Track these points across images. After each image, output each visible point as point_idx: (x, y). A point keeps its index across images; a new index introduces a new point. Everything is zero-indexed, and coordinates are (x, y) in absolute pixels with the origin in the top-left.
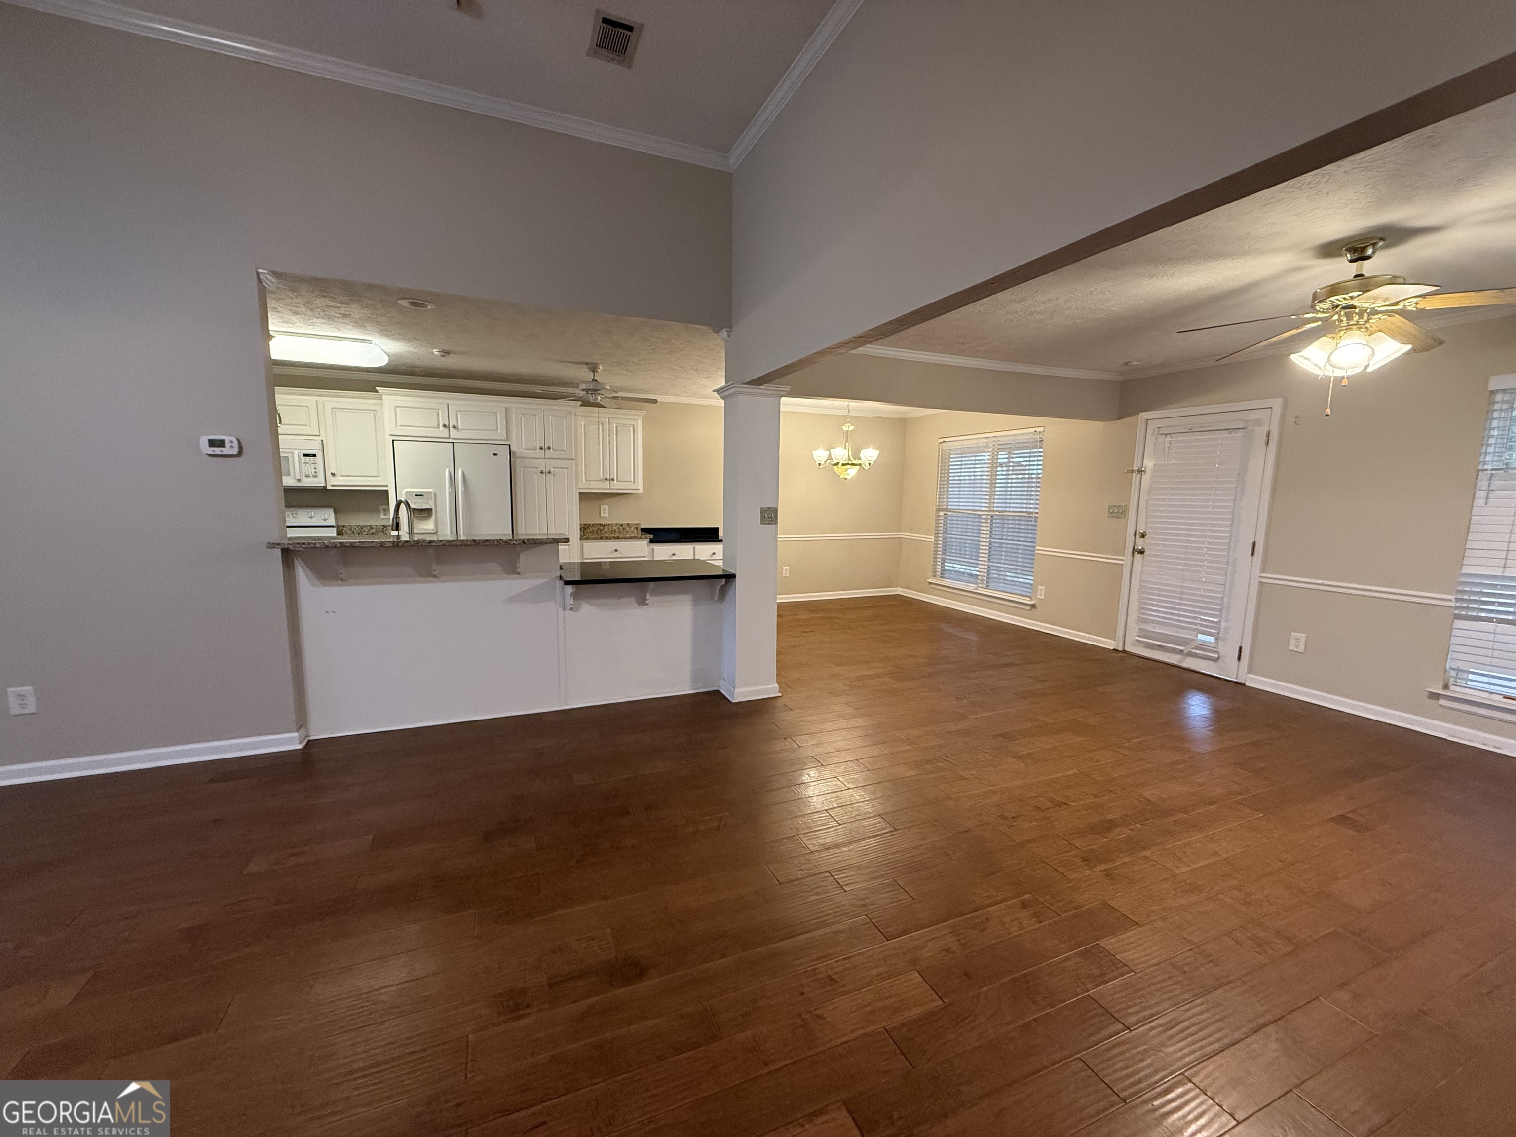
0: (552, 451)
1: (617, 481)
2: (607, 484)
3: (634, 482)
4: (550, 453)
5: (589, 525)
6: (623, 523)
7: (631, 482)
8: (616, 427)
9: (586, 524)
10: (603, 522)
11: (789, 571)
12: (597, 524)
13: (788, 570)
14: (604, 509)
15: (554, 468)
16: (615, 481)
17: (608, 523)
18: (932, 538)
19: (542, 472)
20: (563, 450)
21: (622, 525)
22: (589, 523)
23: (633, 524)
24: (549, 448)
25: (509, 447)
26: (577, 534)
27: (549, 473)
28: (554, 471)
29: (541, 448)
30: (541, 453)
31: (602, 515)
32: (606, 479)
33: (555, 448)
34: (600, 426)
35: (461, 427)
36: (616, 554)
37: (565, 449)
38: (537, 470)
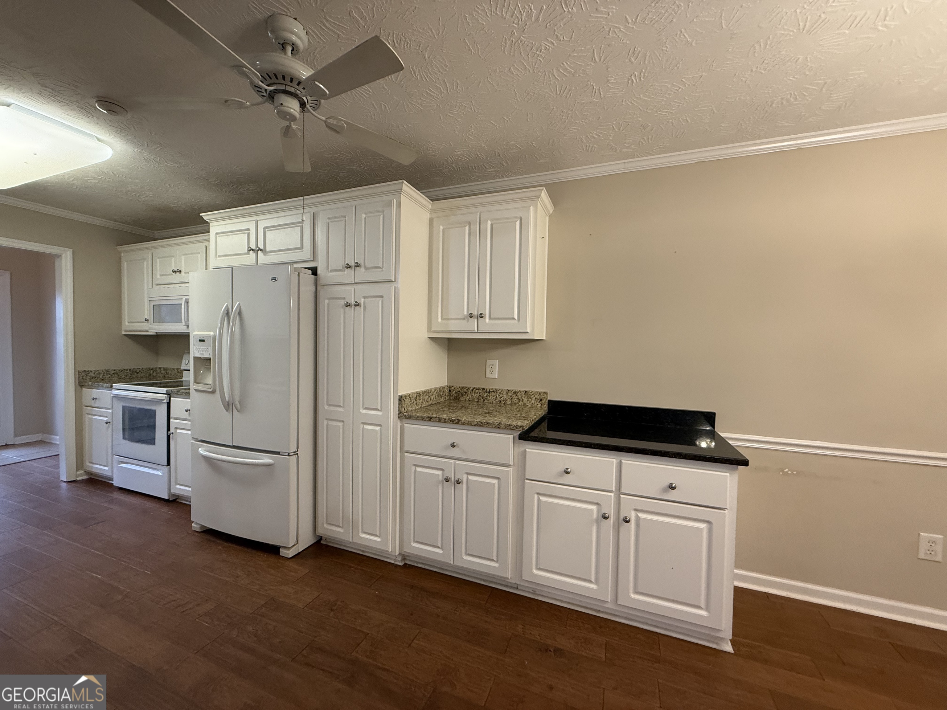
0: (363, 269)
1: (490, 318)
2: (473, 325)
3: (519, 320)
4: (361, 274)
5: (469, 388)
6: (517, 389)
7: (514, 319)
8: (492, 225)
9: (463, 388)
10: (489, 387)
12: (479, 389)
14: (492, 366)
15: (365, 297)
16: (487, 320)
17: (494, 387)
19: (348, 305)
20: (379, 267)
21: (515, 393)
22: (468, 386)
23: (534, 394)
24: (357, 265)
25: (314, 271)
26: (393, 407)
27: (357, 305)
28: (364, 303)
29: (348, 267)
30: (349, 276)
31: (488, 375)
32: (471, 316)
33: (368, 265)
34: (467, 228)
35: (268, 249)
36: (454, 452)
37: (381, 265)
38: (342, 302)
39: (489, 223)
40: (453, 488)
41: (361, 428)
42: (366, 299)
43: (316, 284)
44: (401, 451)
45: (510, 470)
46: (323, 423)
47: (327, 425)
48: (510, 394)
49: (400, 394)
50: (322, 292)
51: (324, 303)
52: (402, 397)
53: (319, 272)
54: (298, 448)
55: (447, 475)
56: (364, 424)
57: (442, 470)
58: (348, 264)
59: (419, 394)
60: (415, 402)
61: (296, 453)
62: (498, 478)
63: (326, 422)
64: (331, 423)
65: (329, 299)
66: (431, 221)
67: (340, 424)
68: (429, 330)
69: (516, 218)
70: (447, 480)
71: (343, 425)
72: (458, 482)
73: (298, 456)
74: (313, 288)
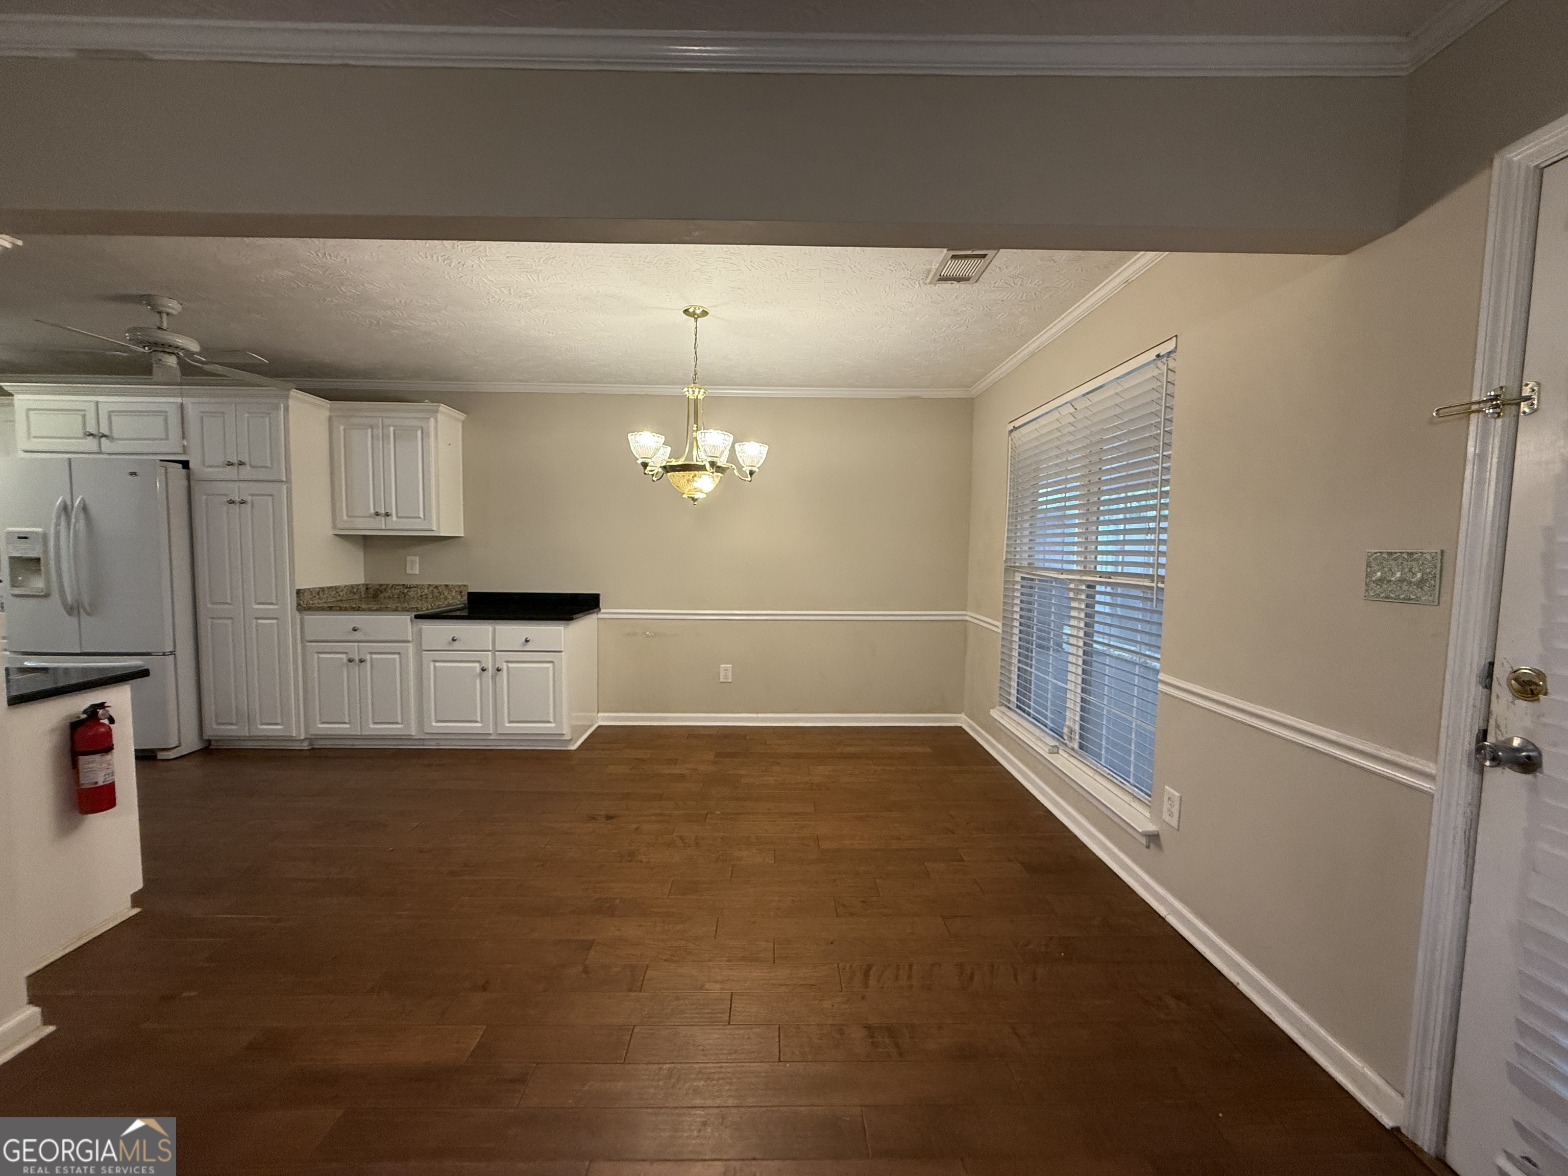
0: (248, 467)
1: (397, 517)
2: (381, 523)
3: (425, 519)
4: (246, 472)
5: (388, 585)
6: (437, 583)
7: (420, 518)
8: (395, 431)
9: (381, 585)
10: (408, 583)
11: (733, 672)
12: (399, 585)
13: (730, 670)
14: (413, 563)
15: (252, 495)
16: (394, 518)
17: (415, 583)
18: (997, 626)
19: (232, 502)
20: (267, 467)
21: (436, 587)
22: (387, 583)
23: (454, 587)
24: (241, 464)
25: (185, 464)
26: (290, 601)
27: (243, 502)
28: (252, 501)
29: (230, 464)
30: (231, 472)
31: (409, 571)
32: (377, 514)
33: (253, 463)
34: (370, 430)
35: (115, 435)
36: (357, 636)
37: (269, 465)
38: (225, 499)
39: (392, 429)
40: (357, 668)
41: (254, 625)
42: (254, 497)
43: (188, 478)
44: (302, 642)
45: (410, 644)
46: (205, 623)
47: (212, 624)
48: (431, 589)
49: (298, 588)
50: (196, 488)
51: (200, 499)
52: (299, 590)
53: (191, 465)
54: (175, 646)
55: (351, 656)
56: (257, 618)
57: (346, 653)
58: (229, 462)
59: (323, 589)
60: (317, 597)
61: (172, 653)
62: (399, 653)
63: (210, 621)
64: (216, 621)
65: (207, 495)
66: (330, 419)
67: (229, 622)
68: (334, 527)
69: (419, 427)
70: (350, 661)
71: (233, 623)
72: (361, 661)
73: (175, 657)
74: (185, 483)
